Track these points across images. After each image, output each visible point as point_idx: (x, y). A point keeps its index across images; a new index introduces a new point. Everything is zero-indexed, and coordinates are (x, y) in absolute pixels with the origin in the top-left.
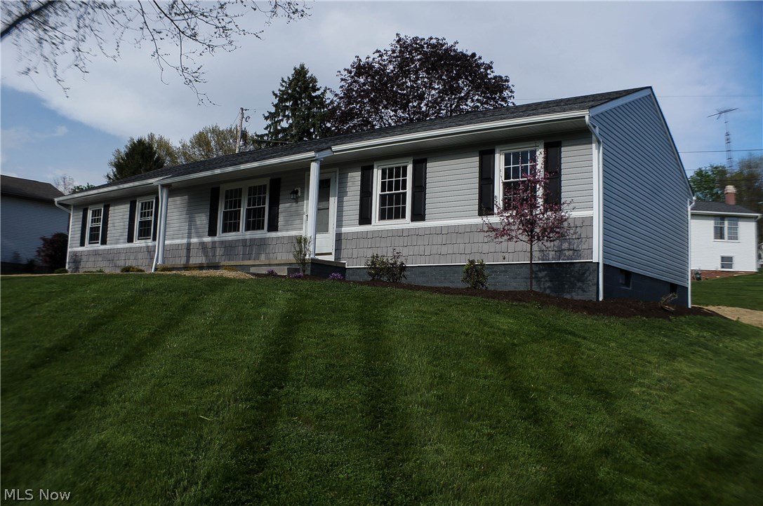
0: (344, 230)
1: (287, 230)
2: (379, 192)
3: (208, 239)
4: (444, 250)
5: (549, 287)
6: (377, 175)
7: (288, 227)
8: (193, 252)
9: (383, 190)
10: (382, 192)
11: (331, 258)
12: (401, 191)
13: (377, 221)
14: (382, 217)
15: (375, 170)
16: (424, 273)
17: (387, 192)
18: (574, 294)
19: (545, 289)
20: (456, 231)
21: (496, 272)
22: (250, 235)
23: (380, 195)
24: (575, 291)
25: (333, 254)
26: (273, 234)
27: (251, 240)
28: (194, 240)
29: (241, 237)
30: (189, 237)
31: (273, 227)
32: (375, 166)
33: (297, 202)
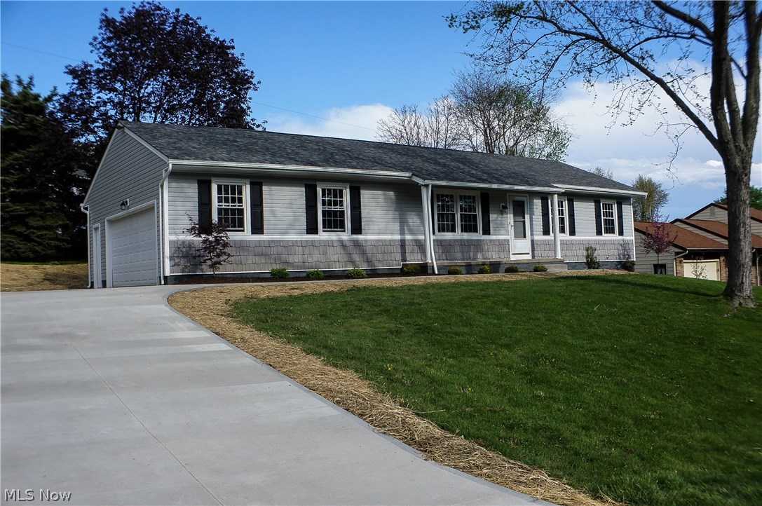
1: (496, 235)
7: (497, 232)
8: (408, 249)
11: (529, 257)
15: (549, 201)
22: (466, 236)
25: (531, 254)
26: (486, 237)
27: (468, 240)
28: (408, 237)
30: (402, 233)
31: (487, 231)
32: (549, 198)
33: (502, 214)
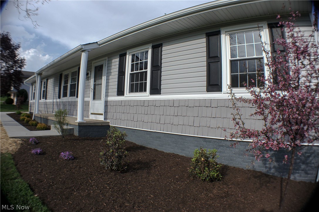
0: (110, 99)
2: (130, 72)
3: (58, 100)
4: (176, 120)
5: (274, 167)
6: (129, 59)
8: (54, 106)
9: (132, 70)
10: (131, 71)
12: (144, 70)
13: (128, 94)
14: (132, 90)
15: (127, 56)
16: (160, 138)
17: (135, 72)
18: (297, 175)
19: (270, 168)
20: (187, 105)
21: (223, 146)
22: (70, 99)
23: (130, 74)
24: (298, 173)
25: (103, 114)
26: (77, 99)
27: (71, 102)
29: (67, 100)
30: (53, 99)
32: (127, 53)
33: (88, 80)
